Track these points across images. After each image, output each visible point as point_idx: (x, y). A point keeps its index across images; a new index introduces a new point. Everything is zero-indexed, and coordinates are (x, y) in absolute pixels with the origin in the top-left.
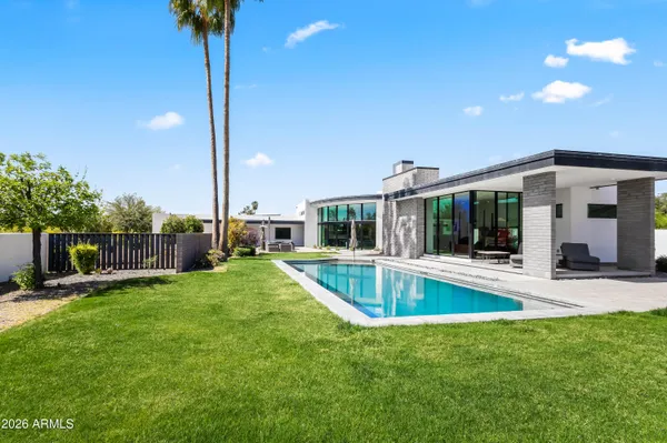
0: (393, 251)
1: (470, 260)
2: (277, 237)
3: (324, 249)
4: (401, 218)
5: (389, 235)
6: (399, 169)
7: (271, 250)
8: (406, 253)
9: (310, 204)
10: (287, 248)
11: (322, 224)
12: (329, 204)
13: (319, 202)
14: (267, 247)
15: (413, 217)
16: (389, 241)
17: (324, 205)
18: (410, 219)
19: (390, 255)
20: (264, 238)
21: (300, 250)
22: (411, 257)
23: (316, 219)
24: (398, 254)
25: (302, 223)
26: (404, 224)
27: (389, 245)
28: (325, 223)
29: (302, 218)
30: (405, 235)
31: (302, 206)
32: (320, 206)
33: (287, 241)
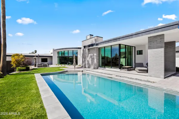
0: (87, 66)
1: (119, 70)
2: (42, 62)
3: (60, 66)
4: (89, 55)
5: (85, 61)
6: (89, 37)
7: (38, 67)
8: (92, 67)
9: (54, 50)
10: (45, 66)
11: (59, 57)
12: (62, 50)
13: (58, 49)
14: (37, 66)
15: (95, 54)
16: (85, 63)
17: (60, 51)
18: (94, 55)
19: (85, 67)
20: (36, 62)
21: (51, 66)
22: (94, 68)
23: (57, 55)
24: (89, 67)
25: (52, 57)
26: (91, 57)
27: (85, 64)
28: (60, 57)
29: (52, 55)
30: (92, 61)
31: (52, 51)
32: (58, 51)
33: (45, 63)
